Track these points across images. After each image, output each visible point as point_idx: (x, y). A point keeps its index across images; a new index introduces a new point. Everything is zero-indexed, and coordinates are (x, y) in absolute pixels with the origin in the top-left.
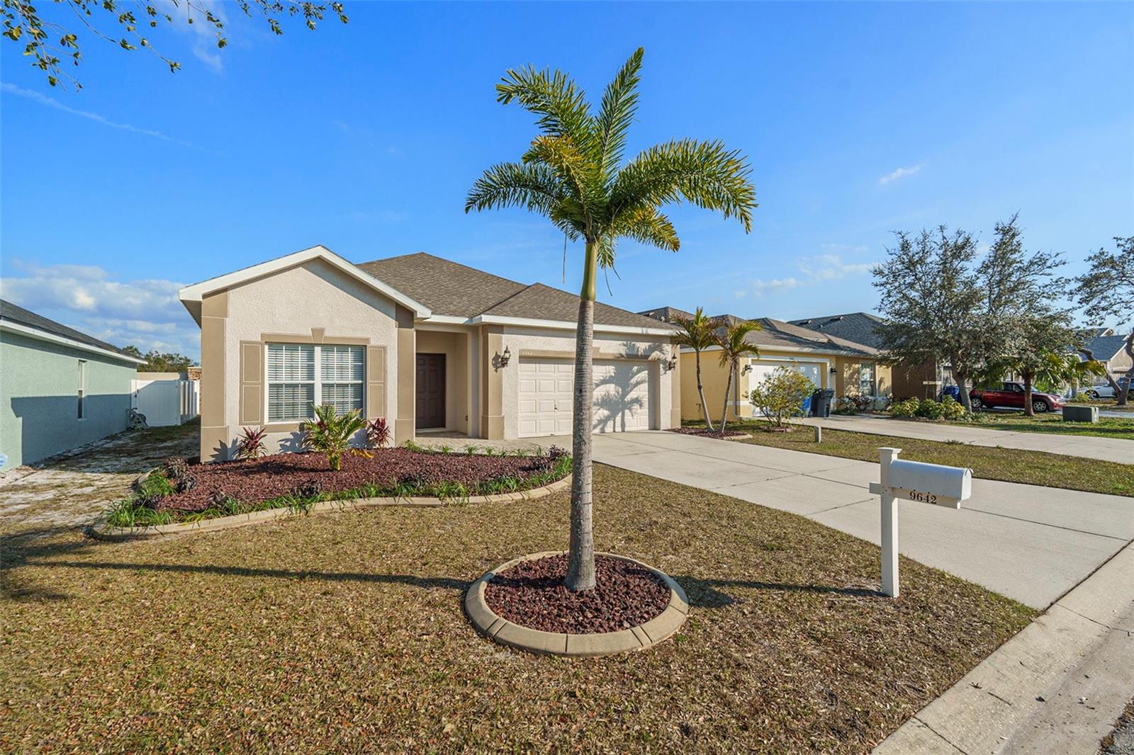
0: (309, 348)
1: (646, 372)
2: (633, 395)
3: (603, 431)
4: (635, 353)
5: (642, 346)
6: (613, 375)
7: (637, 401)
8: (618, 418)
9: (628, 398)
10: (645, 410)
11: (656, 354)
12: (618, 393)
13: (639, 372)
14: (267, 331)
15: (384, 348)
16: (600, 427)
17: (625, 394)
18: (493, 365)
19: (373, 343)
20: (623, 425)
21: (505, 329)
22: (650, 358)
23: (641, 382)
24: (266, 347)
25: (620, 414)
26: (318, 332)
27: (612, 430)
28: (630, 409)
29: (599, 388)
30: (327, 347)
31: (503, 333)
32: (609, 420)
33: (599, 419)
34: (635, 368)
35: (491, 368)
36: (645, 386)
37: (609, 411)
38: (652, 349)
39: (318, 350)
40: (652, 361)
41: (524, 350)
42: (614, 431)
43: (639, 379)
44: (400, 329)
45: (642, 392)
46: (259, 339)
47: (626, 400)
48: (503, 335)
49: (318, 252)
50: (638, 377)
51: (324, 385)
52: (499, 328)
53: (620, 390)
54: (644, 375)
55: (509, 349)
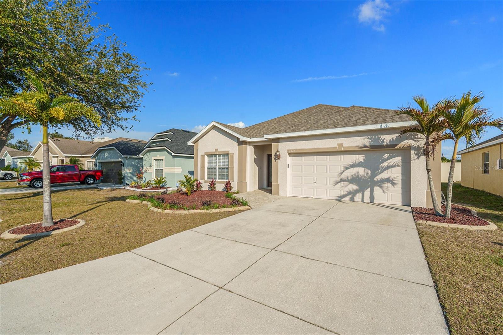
0: (215, 155)
1: (400, 158)
2: (384, 175)
3: (352, 200)
4: (380, 143)
5: (387, 138)
6: (362, 161)
7: (388, 180)
8: (367, 193)
9: (378, 178)
10: (399, 188)
11: (404, 143)
12: (367, 174)
13: (389, 158)
14: (206, 151)
15: (234, 154)
16: (350, 196)
17: (374, 175)
18: (274, 158)
19: (230, 152)
20: (372, 198)
21: (280, 140)
22: (398, 147)
23: (394, 166)
24: (206, 157)
25: (369, 189)
26: (216, 150)
27: (360, 200)
28: (381, 187)
29: (348, 170)
30: (220, 155)
31: (279, 142)
32: (358, 193)
33: (349, 191)
34: (386, 155)
35: (273, 160)
36: (399, 169)
37: (358, 186)
38: (400, 140)
39: (217, 156)
40: (400, 149)
41: (290, 150)
42: (363, 201)
43: (391, 164)
44: (239, 146)
45: (396, 173)
46: (204, 154)
47: (375, 179)
48: (279, 143)
49: (214, 123)
50: (390, 162)
51: (219, 168)
52: (277, 140)
53: (370, 172)
54: (398, 160)
55: (279, 150)
